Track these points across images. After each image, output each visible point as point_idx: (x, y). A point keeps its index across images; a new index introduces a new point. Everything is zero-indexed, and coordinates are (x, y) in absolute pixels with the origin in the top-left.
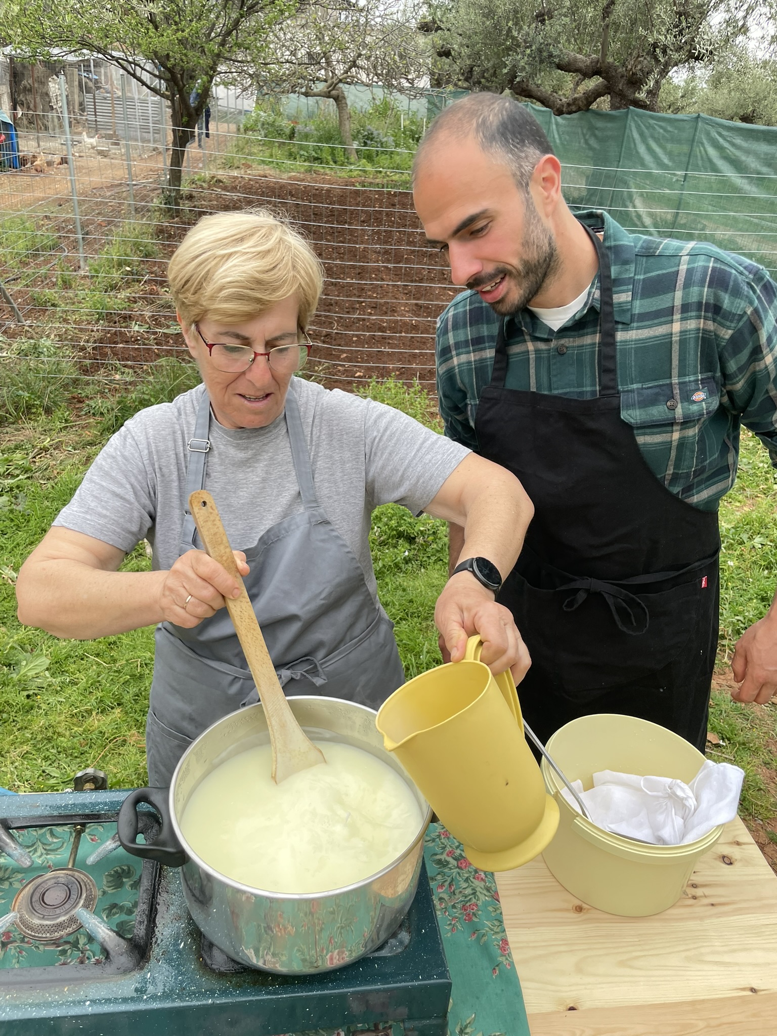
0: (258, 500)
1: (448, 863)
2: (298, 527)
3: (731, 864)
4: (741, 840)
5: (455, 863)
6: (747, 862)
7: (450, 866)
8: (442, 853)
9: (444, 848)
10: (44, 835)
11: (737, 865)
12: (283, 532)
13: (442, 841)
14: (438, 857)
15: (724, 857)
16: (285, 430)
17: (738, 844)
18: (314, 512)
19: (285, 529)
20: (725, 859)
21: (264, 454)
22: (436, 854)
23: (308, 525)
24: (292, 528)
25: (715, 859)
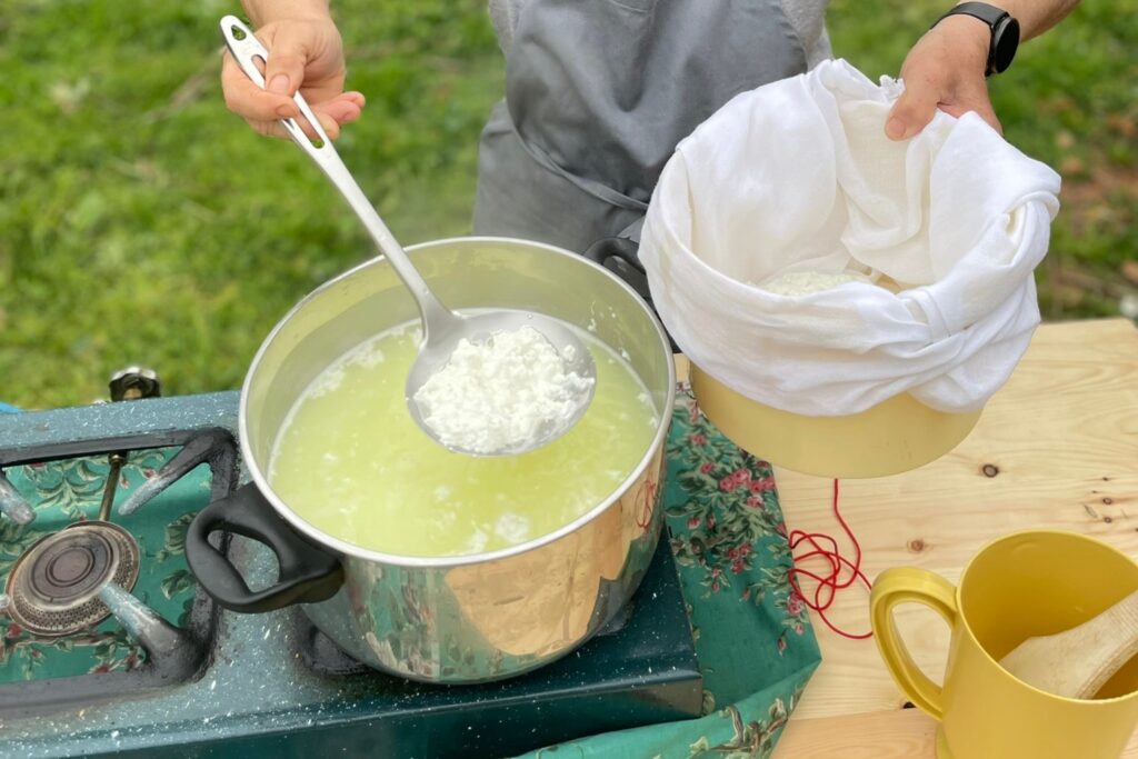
1: (703, 483)
5: (714, 482)
7: (706, 488)
8: (693, 469)
9: (696, 461)
10: (73, 471)
13: (695, 449)
14: (688, 475)
22: (684, 471)
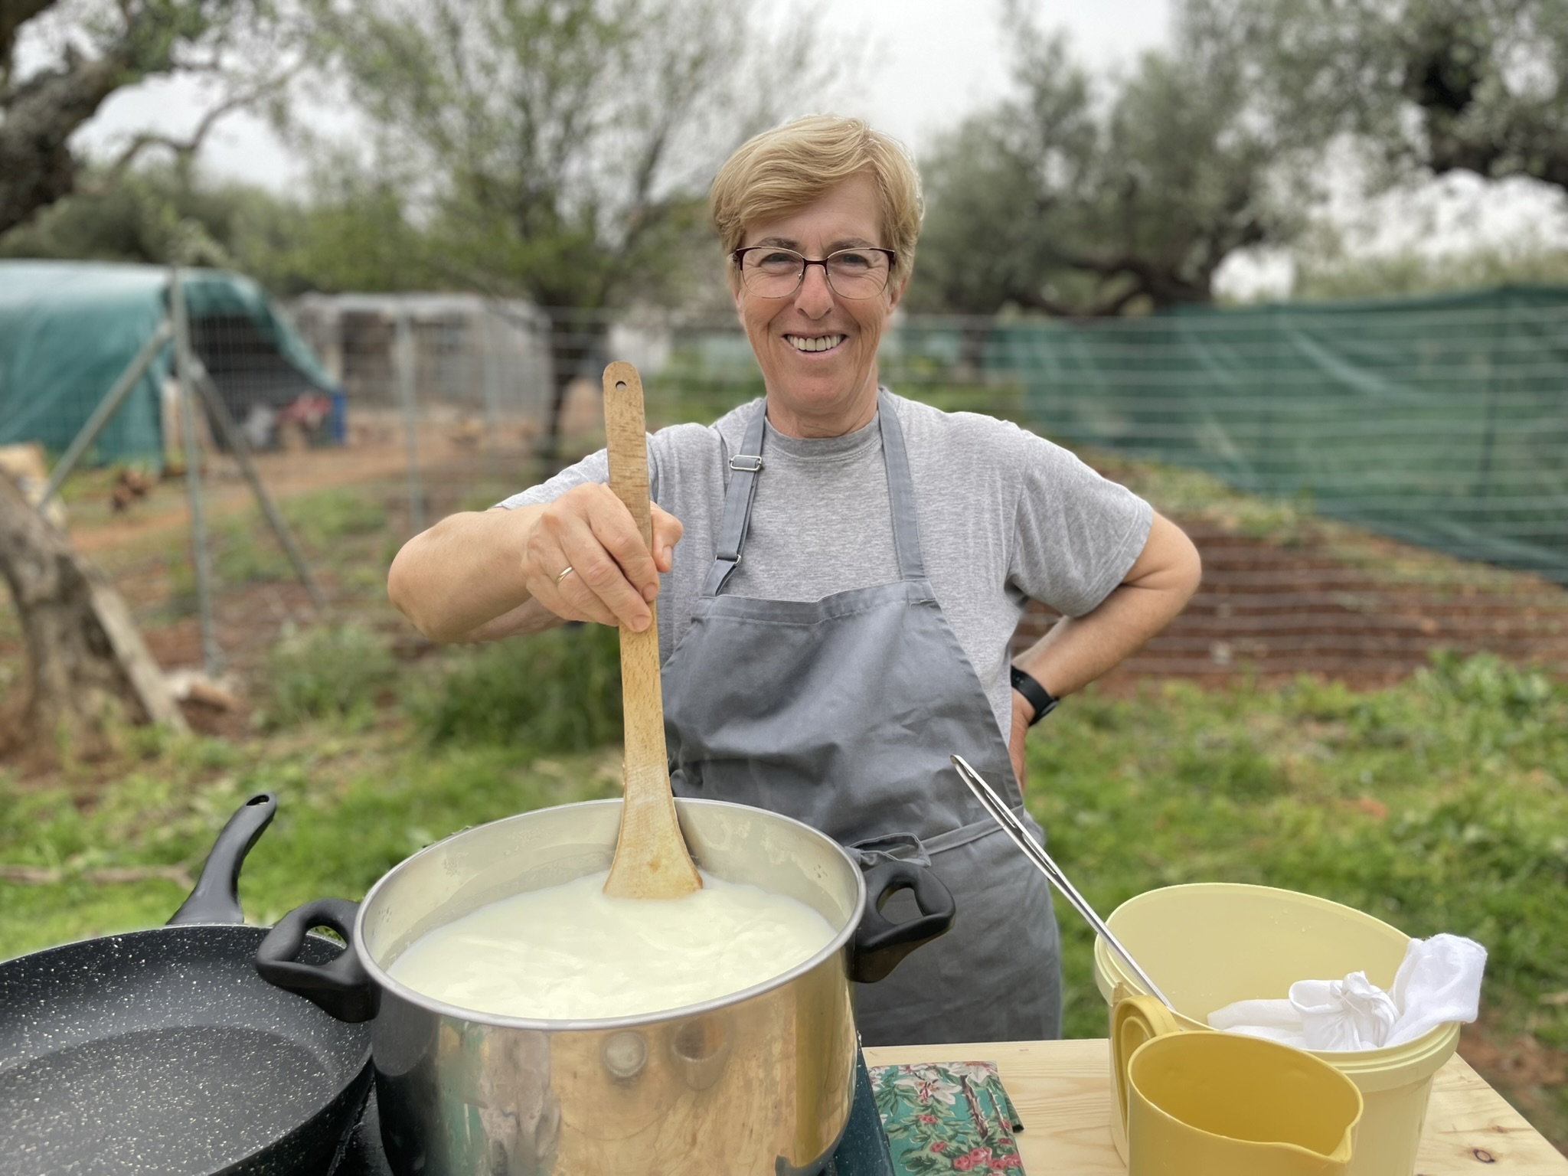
0: (833, 549)
1: (933, 1162)
2: (887, 602)
3: (1492, 1161)
4: (1504, 1125)
5: (948, 1162)
6: (1524, 1158)
7: (937, 1166)
8: (922, 1148)
9: (926, 1139)
11: (1505, 1164)
12: (861, 606)
13: (923, 1128)
14: (915, 1155)
15: (1476, 1152)
16: (878, 447)
17: (1500, 1130)
18: (915, 584)
19: (865, 602)
20: (1480, 1155)
21: (845, 479)
22: (910, 1151)
23: (904, 602)
24: (877, 602)
25: (1461, 1155)
